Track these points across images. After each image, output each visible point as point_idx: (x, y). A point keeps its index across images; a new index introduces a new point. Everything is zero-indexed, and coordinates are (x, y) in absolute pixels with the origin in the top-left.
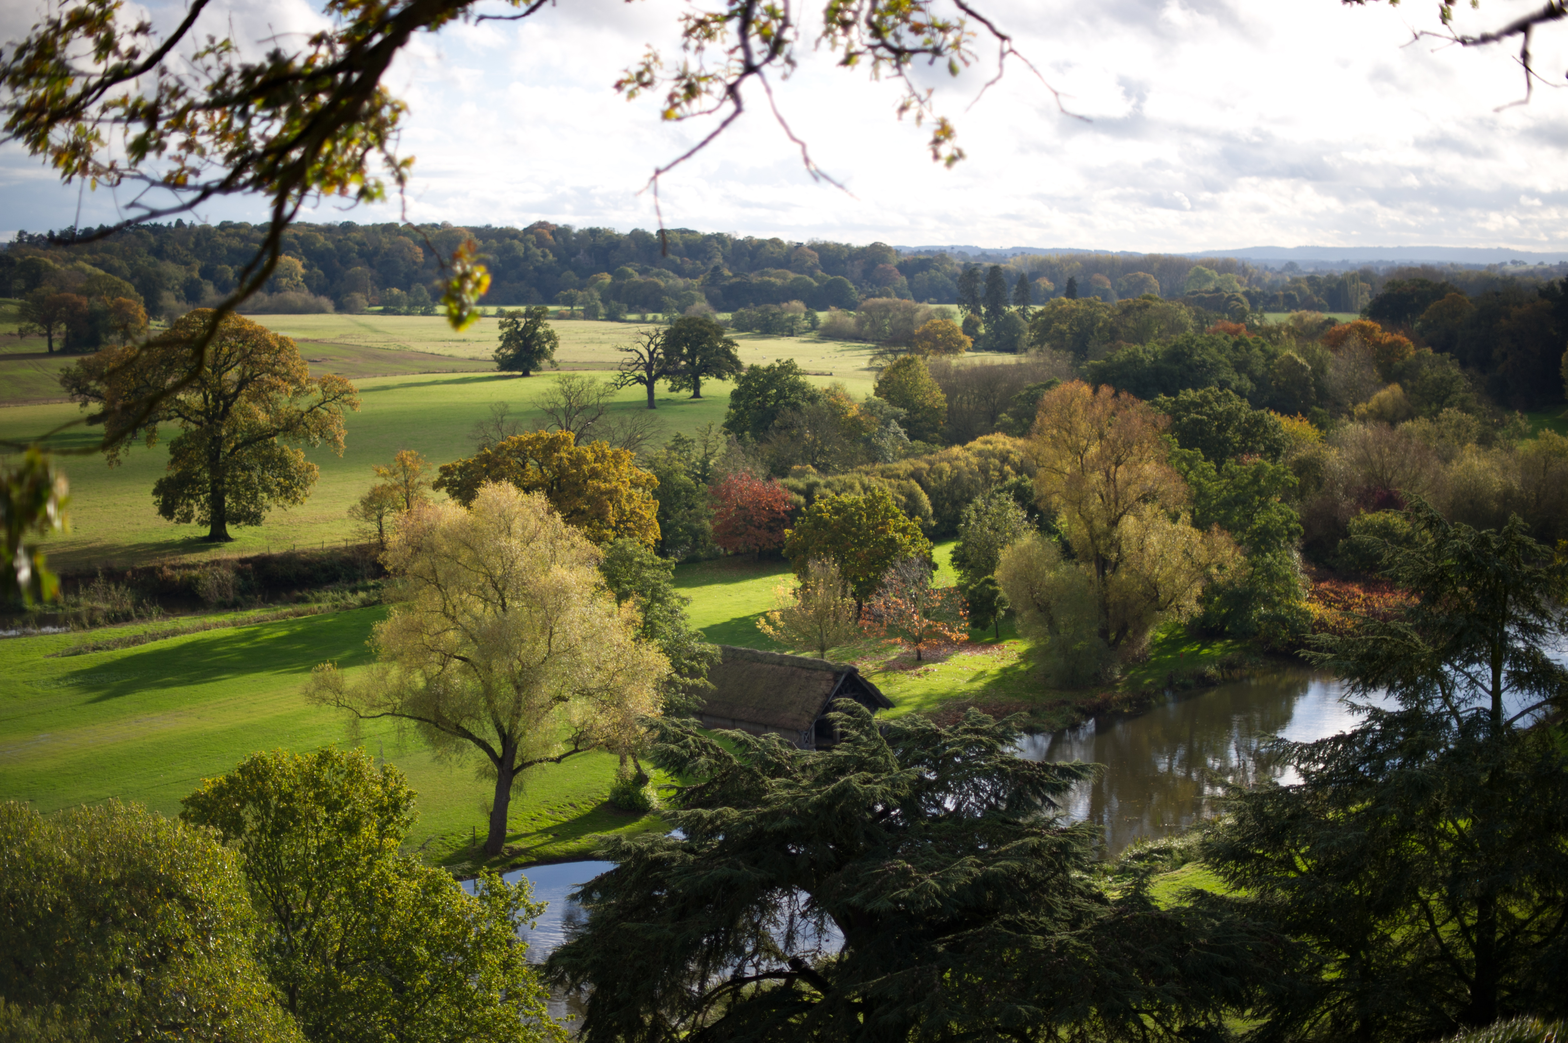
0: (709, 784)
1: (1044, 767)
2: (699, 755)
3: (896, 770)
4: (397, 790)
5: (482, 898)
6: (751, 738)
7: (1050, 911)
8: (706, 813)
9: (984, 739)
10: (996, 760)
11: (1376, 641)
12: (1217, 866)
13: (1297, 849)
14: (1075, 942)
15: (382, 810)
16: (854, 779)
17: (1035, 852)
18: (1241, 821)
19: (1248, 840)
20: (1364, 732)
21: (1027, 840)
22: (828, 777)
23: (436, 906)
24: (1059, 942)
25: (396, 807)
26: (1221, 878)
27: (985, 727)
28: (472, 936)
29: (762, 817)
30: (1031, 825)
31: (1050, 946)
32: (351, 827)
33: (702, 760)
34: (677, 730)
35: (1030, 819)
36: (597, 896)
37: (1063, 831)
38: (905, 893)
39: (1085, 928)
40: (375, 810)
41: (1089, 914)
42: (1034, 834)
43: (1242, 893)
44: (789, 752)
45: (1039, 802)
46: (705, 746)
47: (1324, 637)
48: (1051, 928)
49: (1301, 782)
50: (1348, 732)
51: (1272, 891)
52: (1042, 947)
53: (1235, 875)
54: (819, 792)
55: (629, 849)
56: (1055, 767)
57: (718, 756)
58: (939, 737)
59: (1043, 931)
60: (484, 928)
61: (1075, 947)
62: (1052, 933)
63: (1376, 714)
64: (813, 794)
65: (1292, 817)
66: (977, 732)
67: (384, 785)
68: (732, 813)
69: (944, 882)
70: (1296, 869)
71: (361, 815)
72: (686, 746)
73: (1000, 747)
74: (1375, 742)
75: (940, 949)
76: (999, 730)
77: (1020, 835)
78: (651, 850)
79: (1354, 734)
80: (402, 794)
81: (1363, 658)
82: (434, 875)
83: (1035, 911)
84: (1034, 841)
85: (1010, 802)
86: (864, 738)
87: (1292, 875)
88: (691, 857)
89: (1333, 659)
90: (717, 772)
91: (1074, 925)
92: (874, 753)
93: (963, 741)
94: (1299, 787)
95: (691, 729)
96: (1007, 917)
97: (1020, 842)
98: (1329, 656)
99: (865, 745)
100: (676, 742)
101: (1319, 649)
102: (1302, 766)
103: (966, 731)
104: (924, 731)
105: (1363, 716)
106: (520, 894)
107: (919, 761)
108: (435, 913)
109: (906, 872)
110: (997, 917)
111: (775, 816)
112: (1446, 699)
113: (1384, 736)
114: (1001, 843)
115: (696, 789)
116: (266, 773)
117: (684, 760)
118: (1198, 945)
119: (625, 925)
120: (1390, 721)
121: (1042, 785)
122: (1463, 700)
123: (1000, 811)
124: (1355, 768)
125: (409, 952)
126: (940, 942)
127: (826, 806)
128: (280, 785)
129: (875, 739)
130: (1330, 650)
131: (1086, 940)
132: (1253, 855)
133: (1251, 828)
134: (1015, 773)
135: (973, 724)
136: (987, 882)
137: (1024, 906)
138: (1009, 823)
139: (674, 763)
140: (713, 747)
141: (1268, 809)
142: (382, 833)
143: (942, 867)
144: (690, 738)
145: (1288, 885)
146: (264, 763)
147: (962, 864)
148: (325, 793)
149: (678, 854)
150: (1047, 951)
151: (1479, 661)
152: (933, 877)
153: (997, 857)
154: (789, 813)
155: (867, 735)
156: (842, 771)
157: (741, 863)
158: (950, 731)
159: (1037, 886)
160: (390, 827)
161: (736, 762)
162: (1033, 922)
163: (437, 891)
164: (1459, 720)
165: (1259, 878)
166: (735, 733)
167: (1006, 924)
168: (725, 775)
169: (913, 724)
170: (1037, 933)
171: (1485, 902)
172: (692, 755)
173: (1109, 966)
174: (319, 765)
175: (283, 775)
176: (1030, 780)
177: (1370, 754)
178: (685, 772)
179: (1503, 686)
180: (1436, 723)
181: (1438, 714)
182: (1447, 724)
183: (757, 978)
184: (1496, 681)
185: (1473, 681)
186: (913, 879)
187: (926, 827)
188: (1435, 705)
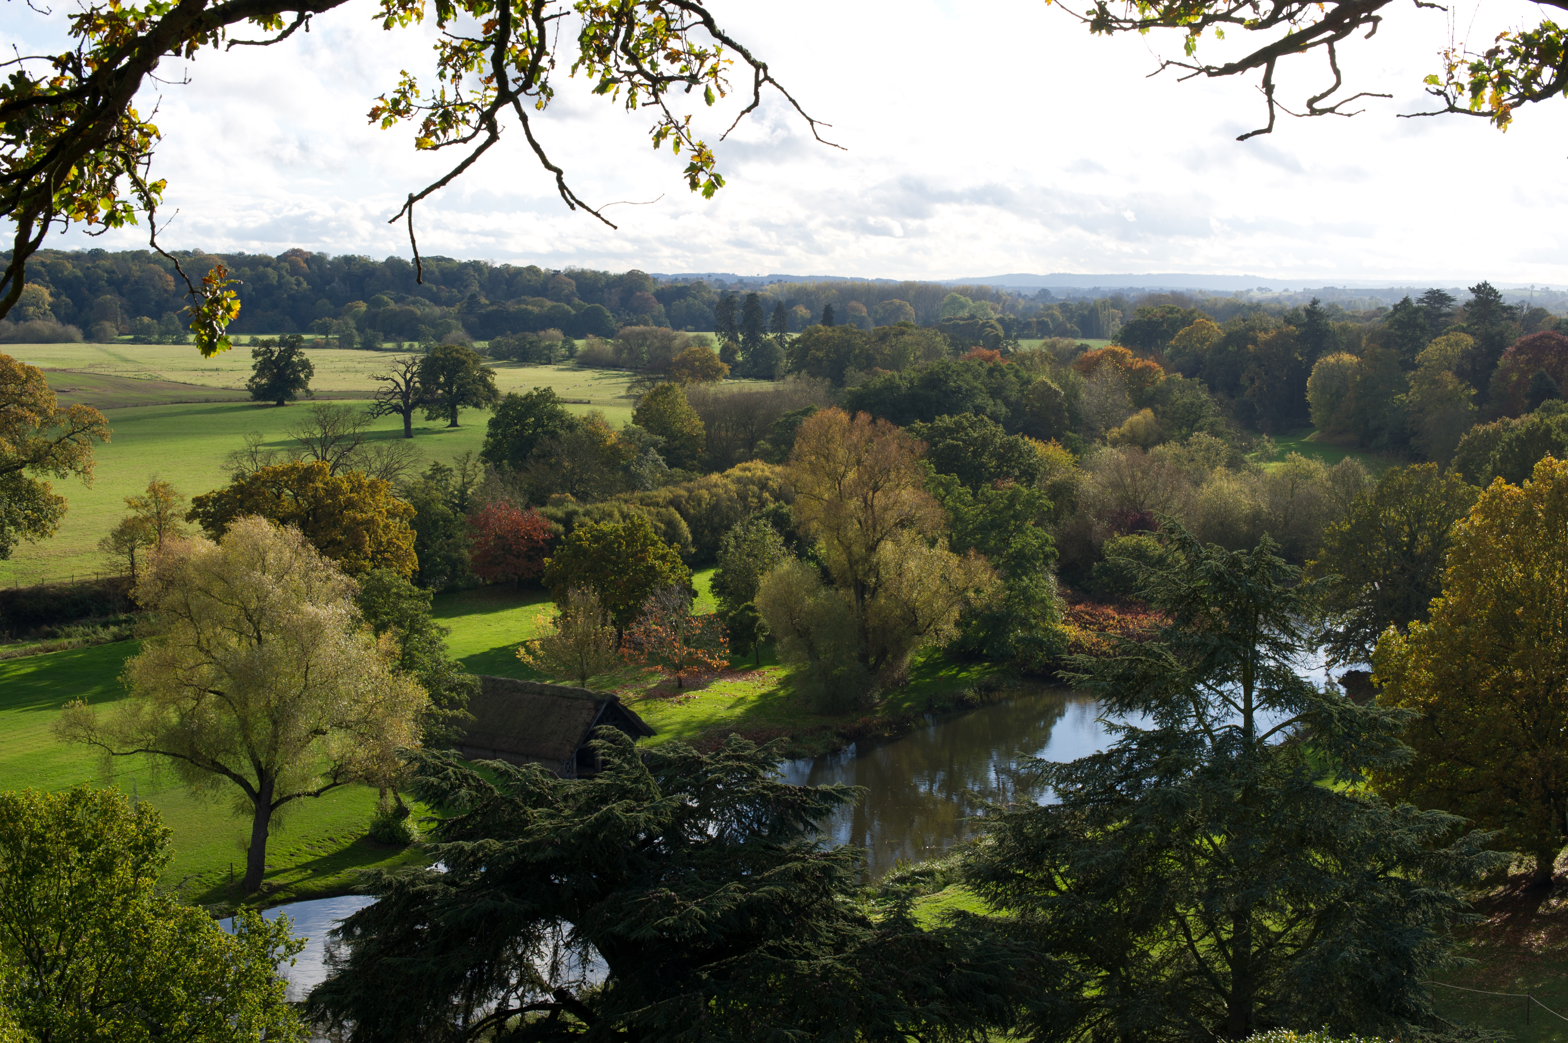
0: (470, 816)
1: (807, 792)
2: (460, 786)
3: (658, 798)
4: (152, 828)
5: (240, 936)
6: (512, 768)
7: (814, 936)
8: (468, 846)
9: (745, 765)
10: (758, 786)
11: (1131, 661)
12: (979, 887)
13: (1056, 868)
14: (839, 966)
15: (137, 848)
16: (617, 808)
17: (799, 876)
18: (1001, 841)
19: (1009, 860)
20: (1120, 752)
21: (789, 865)
22: (590, 807)
23: (193, 945)
24: (824, 967)
25: (151, 845)
26: (983, 898)
27: (746, 753)
28: (231, 975)
29: (524, 848)
30: (794, 851)
31: (815, 971)
32: (105, 868)
33: (463, 792)
34: (437, 762)
35: (793, 844)
36: (358, 931)
37: (826, 855)
38: (670, 921)
39: (850, 950)
40: (130, 848)
41: (853, 938)
42: (797, 859)
43: (1004, 913)
44: (551, 782)
45: (801, 827)
46: (465, 777)
47: (1081, 658)
48: (815, 953)
49: (1060, 802)
50: (1105, 752)
51: (1033, 910)
52: (807, 971)
53: (996, 895)
54: (582, 822)
55: (390, 883)
56: (817, 791)
57: (479, 788)
58: (701, 764)
59: (807, 956)
60: (243, 967)
61: (840, 971)
62: (817, 958)
63: (1133, 733)
64: (575, 825)
65: (1052, 836)
66: (738, 758)
67: (139, 823)
68: (495, 845)
69: (708, 908)
70: (1056, 889)
71: (115, 855)
72: (446, 778)
73: (761, 772)
74: (1131, 761)
75: (705, 976)
76: (761, 756)
77: (783, 860)
78: (412, 883)
79: (1111, 753)
80: (158, 832)
81: (1118, 678)
82: (192, 914)
83: (799, 937)
84: (797, 865)
85: (772, 828)
86: (625, 765)
87: (1052, 894)
88: (453, 890)
89: (1090, 679)
90: (478, 805)
91: (838, 948)
92: (636, 781)
93: (724, 767)
94: (1058, 807)
95: (451, 760)
96: (771, 942)
97: (783, 867)
98: (1086, 677)
99: (627, 773)
100: (436, 773)
101: (1076, 670)
102: (1061, 786)
103: (728, 758)
104: (685, 758)
105: (1120, 736)
106: (279, 931)
107: (681, 789)
108: (192, 952)
109: (670, 899)
110: (762, 944)
111: (537, 846)
112: (1200, 717)
113: (1139, 757)
114: (764, 869)
115: (457, 821)
116: (17, 814)
117: (445, 793)
118: (960, 965)
119: (386, 959)
120: (1147, 740)
121: (804, 810)
122: (1216, 719)
123: (762, 837)
124: (1112, 787)
125: (167, 993)
126: (705, 970)
127: (588, 835)
128: (32, 825)
129: (637, 767)
130: (1086, 671)
131: (850, 964)
132: (1015, 876)
133: (1011, 849)
134: (777, 799)
135: (734, 751)
136: (751, 907)
137: (787, 931)
138: (772, 848)
139: (435, 795)
140: (474, 778)
141: (1028, 830)
142: (137, 871)
143: (706, 894)
144: (450, 770)
145: (1049, 905)
146: (16, 803)
147: (725, 891)
148: (78, 833)
149: (440, 887)
150: (812, 975)
151: (1231, 679)
152: (697, 904)
153: (760, 884)
154: (551, 843)
155: (629, 764)
156: (604, 801)
157: (504, 895)
158: (712, 758)
159: (801, 911)
160: (145, 866)
161: (497, 793)
162: (797, 947)
163: (194, 930)
164: (1213, 738)
165: (1020, 898)
166: (496, 764)
167: (770, 949)
168: (486, 806)
169: (674, 751)
170: (801, 958)
171: (1240, 917)
172: (452, 787)
173: (874, 988)
174: (71, 804)
175: (36, 816)
176: (792, 805)
177: (1127, 774)
178: (446, 805)
179: (1255, 704)
180: (1191, 742)
181: (1193, 733)
182: (1202, 742)
183: (521, 1010)
184: (1248, 700)
185: (1226, 700)
186: (677, 906)
187: (689, 854)
188: (1190, 724)
